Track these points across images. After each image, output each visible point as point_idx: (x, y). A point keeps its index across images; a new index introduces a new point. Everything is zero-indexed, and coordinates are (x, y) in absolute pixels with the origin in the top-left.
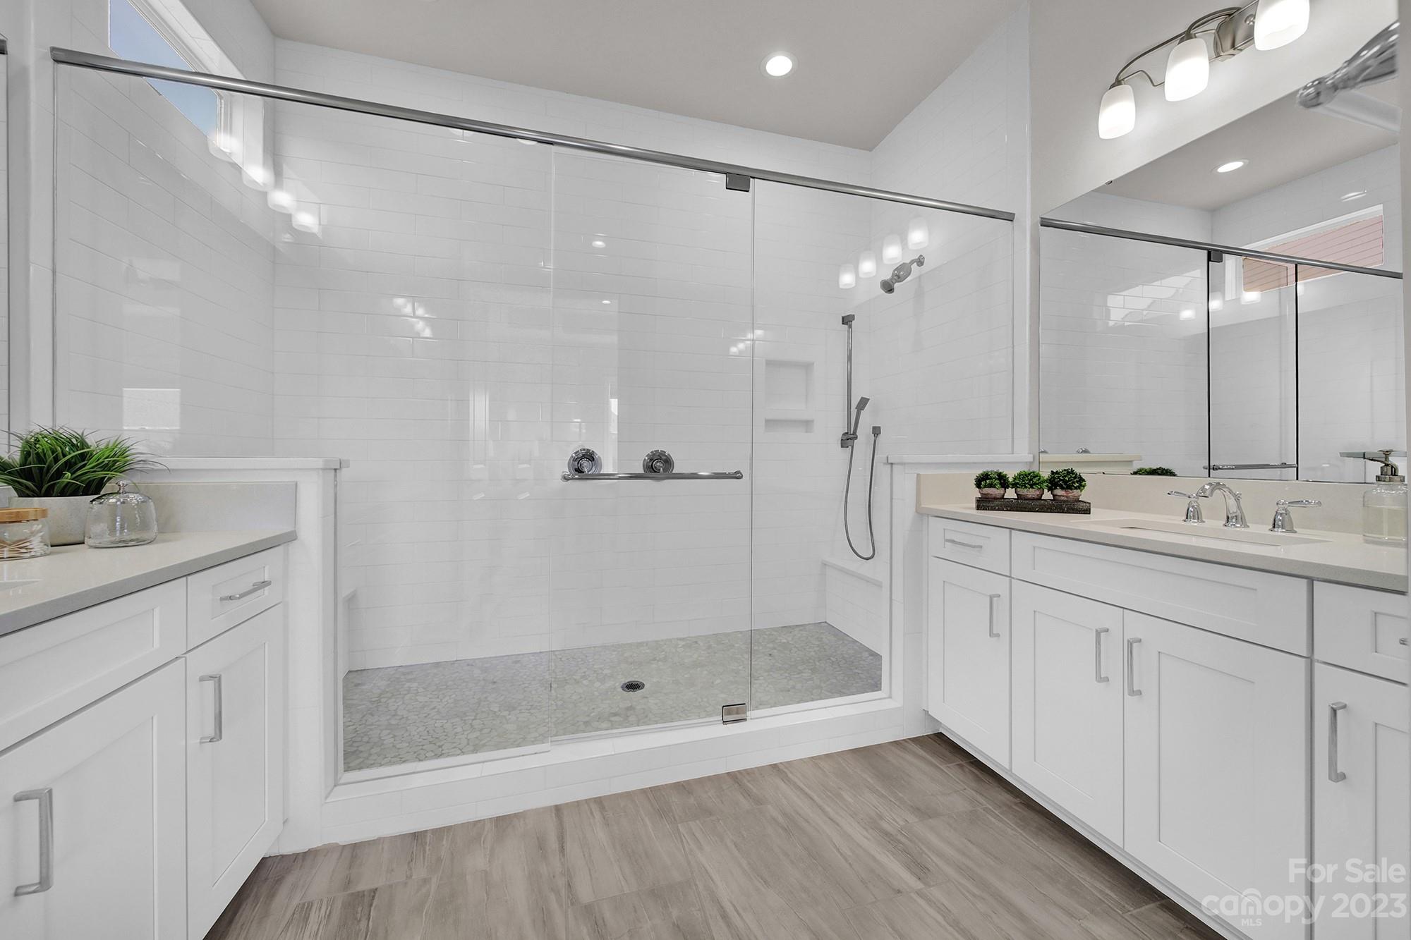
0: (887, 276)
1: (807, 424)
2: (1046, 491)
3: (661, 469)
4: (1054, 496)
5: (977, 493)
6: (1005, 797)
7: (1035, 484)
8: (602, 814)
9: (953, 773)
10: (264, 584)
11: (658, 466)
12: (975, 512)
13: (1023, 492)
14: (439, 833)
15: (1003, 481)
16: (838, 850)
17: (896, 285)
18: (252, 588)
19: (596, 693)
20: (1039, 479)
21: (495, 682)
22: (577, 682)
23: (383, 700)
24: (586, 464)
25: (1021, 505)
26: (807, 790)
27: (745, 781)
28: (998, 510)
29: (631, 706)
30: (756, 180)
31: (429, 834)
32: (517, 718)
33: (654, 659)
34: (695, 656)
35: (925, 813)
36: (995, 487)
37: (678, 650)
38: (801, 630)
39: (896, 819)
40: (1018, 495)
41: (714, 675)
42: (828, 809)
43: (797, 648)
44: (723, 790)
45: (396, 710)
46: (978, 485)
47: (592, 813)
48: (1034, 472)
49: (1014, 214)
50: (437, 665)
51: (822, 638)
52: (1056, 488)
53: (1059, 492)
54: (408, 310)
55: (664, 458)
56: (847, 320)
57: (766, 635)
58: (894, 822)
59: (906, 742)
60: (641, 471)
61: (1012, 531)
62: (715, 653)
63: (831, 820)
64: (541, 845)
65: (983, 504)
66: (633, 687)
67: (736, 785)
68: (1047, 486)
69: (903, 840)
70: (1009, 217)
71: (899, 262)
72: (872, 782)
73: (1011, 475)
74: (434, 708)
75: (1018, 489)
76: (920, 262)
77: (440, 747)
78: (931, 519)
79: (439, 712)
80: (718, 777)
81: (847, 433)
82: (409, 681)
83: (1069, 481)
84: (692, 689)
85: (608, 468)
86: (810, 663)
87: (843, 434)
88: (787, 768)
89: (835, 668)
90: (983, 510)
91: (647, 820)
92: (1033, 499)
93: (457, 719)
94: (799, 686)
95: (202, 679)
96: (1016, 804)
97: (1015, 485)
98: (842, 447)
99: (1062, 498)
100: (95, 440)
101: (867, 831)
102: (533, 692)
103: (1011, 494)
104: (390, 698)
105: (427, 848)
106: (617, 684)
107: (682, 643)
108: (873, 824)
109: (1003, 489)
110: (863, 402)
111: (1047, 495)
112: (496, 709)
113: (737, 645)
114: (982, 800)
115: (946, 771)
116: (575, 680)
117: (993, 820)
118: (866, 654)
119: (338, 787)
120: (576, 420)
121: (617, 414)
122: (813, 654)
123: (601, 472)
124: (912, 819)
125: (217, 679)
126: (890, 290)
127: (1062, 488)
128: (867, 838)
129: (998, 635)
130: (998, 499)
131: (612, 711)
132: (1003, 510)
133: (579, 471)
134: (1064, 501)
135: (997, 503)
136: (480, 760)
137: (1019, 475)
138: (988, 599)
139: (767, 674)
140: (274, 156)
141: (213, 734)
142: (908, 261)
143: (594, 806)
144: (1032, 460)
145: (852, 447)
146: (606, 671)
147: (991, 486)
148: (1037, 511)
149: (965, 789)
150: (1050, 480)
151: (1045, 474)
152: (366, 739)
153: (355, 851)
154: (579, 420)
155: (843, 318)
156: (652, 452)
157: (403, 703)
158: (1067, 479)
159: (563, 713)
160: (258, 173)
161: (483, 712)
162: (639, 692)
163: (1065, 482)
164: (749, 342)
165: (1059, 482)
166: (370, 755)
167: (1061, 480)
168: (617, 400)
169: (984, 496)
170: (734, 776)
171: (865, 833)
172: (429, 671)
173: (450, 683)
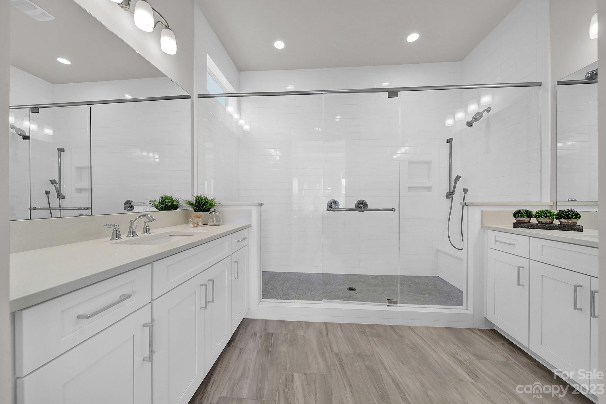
0: (470, 119)
1: (429, 189)
2: (555, 219)
3: (363, 207)
4: (560, 222)
5: (514, 220)
6: (525, 360)
7: (548, 216)
8: (341, 328)
9: (498, 345)
10: (245, 238)
11: (361, 206)
12: (513, 228)
13: (541, 220)
14: (290, 322)
15: (529, 214)
16: (435, 360)
17: (475, 123)
18: (242, 239)
19: (338, 289)
20: (550, 214)
21: (303, 281)
22: (331, 285)
23: (269, 281)
24: (333, 205)
25: (540, 226)
26: (423, 337)
27: (396, 329)
28: (526, 228)
29: (351, 296)
30: (401, 92)
31: (286, 322)
32: (311, 293)
33: (360, 281)
34: (377, 282)
35: (480, 357)
36: (524, 217)
37: (370, 279)
38: (425, 278)
39: (464, 356)
40: (538, 221)
41: (385, 290)
42: (431, 345)
43: (423, 285)
44: (387, 330)
45: (273, 285)
46: (515, 216)
47: (337, 327)
48: (548, 210)
49: (541, 82)
50: (284, 273)
51: (435, 283)
52: (561, 218)
53: (563, 220)
54: (274, 153)
55: (364, 203)
56: (449, 141)
57: (408, 278)
58: (463, 357)
59: (475, 330)
60: (355, 208)
61: (531, 238)
62: (385, 282)
63: (433, 349)
64: (321, 332)
65: (517, 225)
66: (351, 289)
67: (392, 330)
68: (556, 217)
69: (466, 363)
70: (539, 85)
71: (477, 111)
72: (454, 341)
73: (534, 211)
74: (284, 286)
75: (538, 219)
76: (488, 110)
77: (288, 297)
78: (489, 231)
79: (286, 287)
80: (385, 326)
81: (449, 192)
82: (276, 276)
83: (569, 215)
84: (375, 293)
85: (341, 207)
86: (428, 291)
87: (447, 192)
88: (414, 328)
89: (441, 295)
90: (517, 227)
91: (357, 333)
92: (547, 223)
93: (292, 290)
94: (422, 299)
95: (234, 262)
96: (532, 364)
97: (536, 216)
98: (447, 198)
99: (565, 223)
100: (209, 198)
101: (450, 357)
102: (316, 286)
103: (534, 220)
104: (271, 281)
105: (286, 326)
106: (345, 288)
107: (371, 277)
108: (454, 356)
109: (529, 218)
110: (458, 178)
111: (556, 222)
112: (304, 289)
113: (395, 280)
114: (511, 358)
115: (495, 345)
116: (330, 284)
117: (517, 367)
118: (457, 292)
119: (261, 302)
120: (329, 189)
121: (345, 185)
122: (430, 288)
123: (339, 208)
124: (473, 358)
125: (237, 262)
126: (471, 125)
127: (565, 218)
128: (449, 360)
129: (523, 285)
130: (526, 223)
131: (344, 296)
132: (529, 228)
133: (331, 207)
134: (566, 225)
135: (525, 224)
136: (301, 302)
137: (539, 211)
138: (517, 269)
139: (408, 293)
140: (239, 109)
141: (236, 277)
142: (481, 111)
143: (338, 325)
144: (552, 204)
145: (452, 199)
146: (341, 283)
147: (522, 216)
148: (549, 229)
149: (503, 353)
150: (558, 214)
151: (556, 212)
152: (266, 291)
153: (266, 322)
154: (330, 189)
155: (447, 140)
156: (359, 201)
157: (275, 283)
158: (568, 214)
159: (327, 294)
160: (236, 116)
161: (300, 289)
162: (354, 292)
163: (567, 215)
164: (398, 155)
165: (563, 215)
166: (268, 296)
167: (564, 214)
168: (344, 179)
169: (518, 221)
170: (392, 327)
171: (449, 358)
172: (282, 274)
173: (289, 279)
